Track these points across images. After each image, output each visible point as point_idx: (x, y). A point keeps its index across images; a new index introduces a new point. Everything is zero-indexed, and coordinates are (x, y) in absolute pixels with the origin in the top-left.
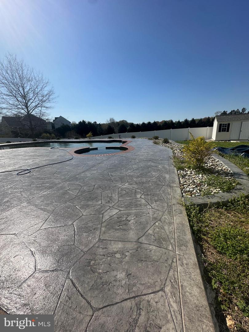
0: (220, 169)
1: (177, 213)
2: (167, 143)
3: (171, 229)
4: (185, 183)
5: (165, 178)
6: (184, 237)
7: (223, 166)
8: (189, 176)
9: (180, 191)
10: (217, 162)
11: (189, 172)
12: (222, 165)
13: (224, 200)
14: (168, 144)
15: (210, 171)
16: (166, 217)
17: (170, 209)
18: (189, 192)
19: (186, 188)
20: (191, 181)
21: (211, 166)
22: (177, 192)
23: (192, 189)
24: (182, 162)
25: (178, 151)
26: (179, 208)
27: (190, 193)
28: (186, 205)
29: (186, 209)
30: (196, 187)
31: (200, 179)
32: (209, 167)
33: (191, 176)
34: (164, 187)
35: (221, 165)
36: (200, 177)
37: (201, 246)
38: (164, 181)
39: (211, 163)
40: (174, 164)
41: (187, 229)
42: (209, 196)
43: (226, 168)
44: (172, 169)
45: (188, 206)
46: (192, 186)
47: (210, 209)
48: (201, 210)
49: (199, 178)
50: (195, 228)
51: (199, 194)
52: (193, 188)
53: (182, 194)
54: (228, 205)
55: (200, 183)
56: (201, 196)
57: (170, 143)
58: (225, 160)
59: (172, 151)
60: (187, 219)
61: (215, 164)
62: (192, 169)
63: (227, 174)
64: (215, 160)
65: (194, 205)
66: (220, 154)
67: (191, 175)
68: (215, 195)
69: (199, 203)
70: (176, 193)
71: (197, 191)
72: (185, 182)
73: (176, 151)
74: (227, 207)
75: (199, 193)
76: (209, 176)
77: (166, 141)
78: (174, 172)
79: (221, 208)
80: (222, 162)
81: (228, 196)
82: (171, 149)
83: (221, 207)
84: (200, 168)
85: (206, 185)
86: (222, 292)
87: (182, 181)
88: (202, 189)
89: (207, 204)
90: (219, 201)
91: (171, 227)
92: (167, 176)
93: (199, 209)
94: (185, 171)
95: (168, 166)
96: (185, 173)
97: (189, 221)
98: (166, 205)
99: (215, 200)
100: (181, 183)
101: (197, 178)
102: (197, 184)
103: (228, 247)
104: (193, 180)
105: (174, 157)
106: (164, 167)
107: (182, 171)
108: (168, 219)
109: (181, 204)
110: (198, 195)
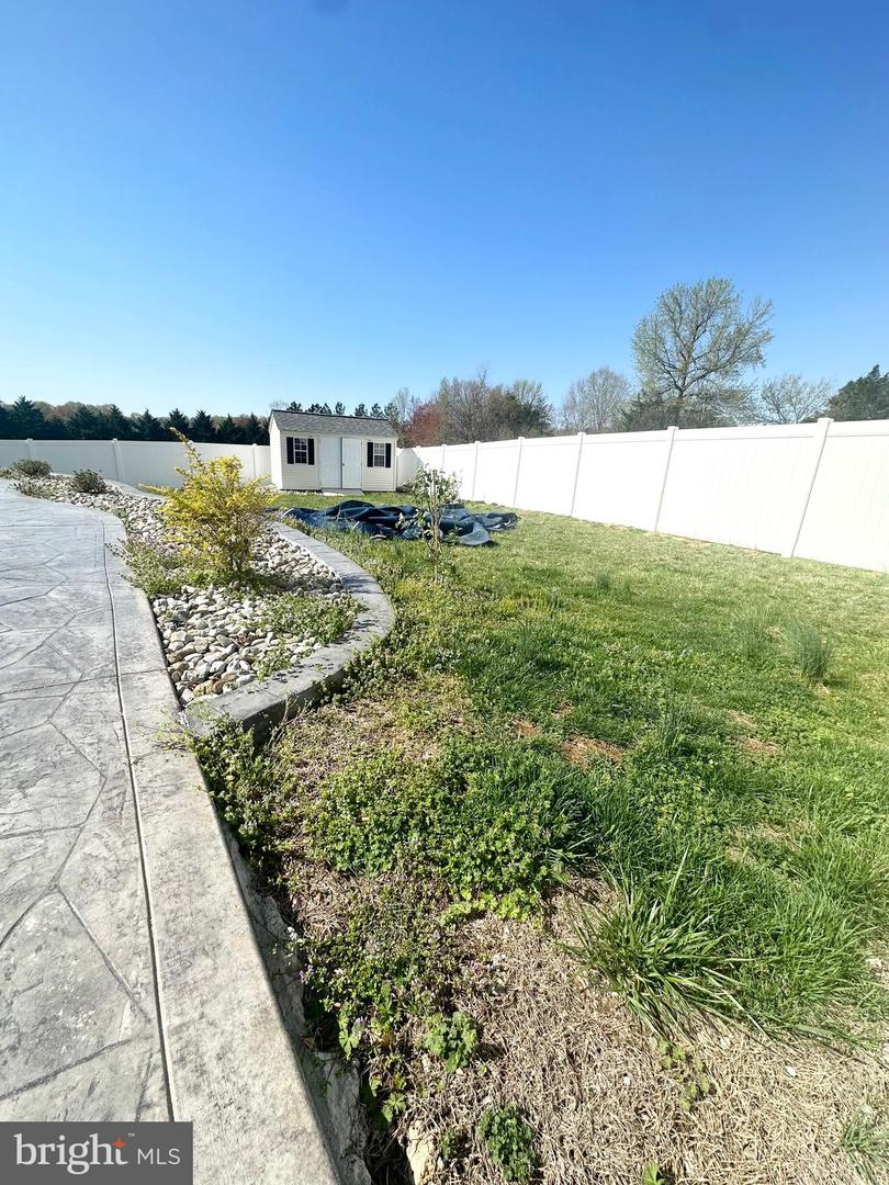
0: (306, 571)
1: (158, 798)
2: (96, 494)
3: (128, 902)
4: (189, 647)
5: (87, 642)
6: (200, 903)
7: (313, 562)
8: (203, 614)
9: (168, 684)
10: (294, 552)
11: (200, 600)
12: (310, 559)
13: (332, 673)
14: (101, 496)
15: (276, 584)
16: (94, 848)
17: (115, 792)
18: (206, 679)
19: (196, 664)
20: (213, 632)
21: (280, 564)
22: (153, 695)
23: (218, 665)
24: (170, 564)
25: (150, 520)
26: (169, 766)
27: (214, 681)
28: (196, 740)
29: (202, 760)
30: (236, 650)
31: (246, 618)
32: (274, 569)
33: (211, 612)
34: (77, 690)
35: (307, 558)
36: (245, 611)
37: (282, 893)
38: (76, 662)
39: (278, 557)
40: (131, 574)
41: (211, 852)
42: (282, 672)
43: (322, 567)
44: (126, 598)
45: (207, 743)
46: (217, 651)
47: (294, 721)
48: (261, 740)
49: (242, 615)
50: (248, 828)
51: (248, 677)
52: (224, 658)
53: (178, 695)
54: (344, 686)
55: (247, 633)
56: (256, 682)
57: (112, 493)
58: (316, 543)
59: (120, 521)
60: (208, 801)
61: (289, 557)
62: (211, 586)
63: (327, 585)
64: (287, 546)
65: (233, 726)
66: (299, 527)
67: (211, 608)
68: (302, 662)
69: (249, 711)
70: (147, 702)
71: (238, 667)
72: (190, 640)
73: (140, 525)
74: (342, 691)
75: (246, 673)
76: (274, 599)
77: (89, 485)
78: (132, 611)
79: (326, 703)
80: (308, 552)
81: (339, 656)
82: (119, 515)
83: (326, 698)
84: (244, 578)
85: (270, 635)
87: (175, 638)
88: (257, 652)
89: (281, 705)
90: (317, 680)
91: (124, 894)
92: (98, 634)
93: (254, 736)
94: (183, 598)
95: (103, 586)
96: (186, 606)
97: (219, 806)
98: (93, 778)
99: (301, 683)
100: (170, 651)
101: (236, 617)
102: (234, 638)
104: (222, 626)
105: (131, 546)
106: (76, 595)
107: (171, 601)
108: (105, 853)
109: (172, 747)
110: (244, 683)
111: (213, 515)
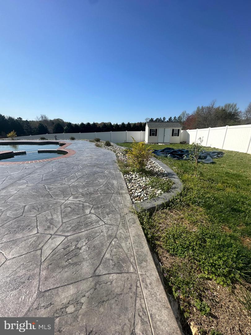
0: (157, 170)
1: (131, 224)
2: (109, 146)
3: (129, 245)
4: (132, 188)
5: (113, 184)
6: (142, 250)
7: (159, 167)
8: (135, 180)
9: (130, 197)
10: (154, 164)
11: (134, 176)
12: (158, 166)
13: (167, 201)
14: (110, 147)
15: (150, 173)
16: (121, 231)
17: (123, 220)
18: (137, 197)
19: (134, 193)
20: (137, 185)
21: (151, 167)
22: (127, 199)
23: (139, 194)
24: (127, 166)
25: (121, 154)
26: (132, 217)
27: (139, 198)
28: (137, 212)
29: (139, 217)
30: (143, 190)
31: (144, 182)
32: (149, 169)
33: (136, 179)
34: (113, 195)
35: (157, 166)
36: (144, 181)
37: (157, 254)
38: (112, 189)
39: (150, 165)
40: (119, 168)
41: (143, 239)
42: (154, 198)
43: (162, 169)
44: (118, 174)
45: (140, 213)
46: (139, 190)
47: (158, 212)
48: (151, 215)
49: (143, 181)
50: (149, 236)
51: (147, 198)
52: (140, 192)
53: (132, 200)
54: (170, 205)
55: (145, 186)
56: (148, 200)
57: (112, 146)
58: (159, 161)
59: (115, 154)
60: (141, 227)
61: (153, 165)
62: (136, 173)
63: (163, 175)
64: (152, 162)
65: (145, 210)
66: (155, 156)
67: (136, 178)
68: (159, 197)
69: (148, 207)
70: (126, 200)
71: (144, 195)
72: (133, 186)
73: (119, 155)
74: (169, 206)
75: (146, 197)
76: (151, 178)
77: (108, 144)
78: (120, 177)
79: (165, 209)
80: (157, 164)
81: (169, 196)
82: (114, 152)
83: (165, 207)
84: (143, 172)
85: (150, 187)
86: (182, 298)
87: (129, 185)
88: (148, 192)
89: (155, 207)
90: (163, 202)
91: (128, 243)
92: (115, 182)
93: (149, 214)
94: (130, 175)
95: (114, 171)
96: (131, 177)
97: (144, 229)
98: (119, 216)
99: (160, 202)
100: (129, 189)
101: (142, 182)
102: (143, 187)
103: (178, 247)
104: (139, 184)
105: (119, 161)
106: (110, 172)
107: (128, 176)
108: (123, 233)
109: (132, 212)
110: (146, 200)
111: (138, 156)
